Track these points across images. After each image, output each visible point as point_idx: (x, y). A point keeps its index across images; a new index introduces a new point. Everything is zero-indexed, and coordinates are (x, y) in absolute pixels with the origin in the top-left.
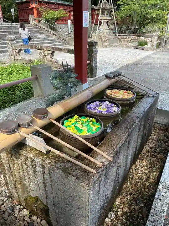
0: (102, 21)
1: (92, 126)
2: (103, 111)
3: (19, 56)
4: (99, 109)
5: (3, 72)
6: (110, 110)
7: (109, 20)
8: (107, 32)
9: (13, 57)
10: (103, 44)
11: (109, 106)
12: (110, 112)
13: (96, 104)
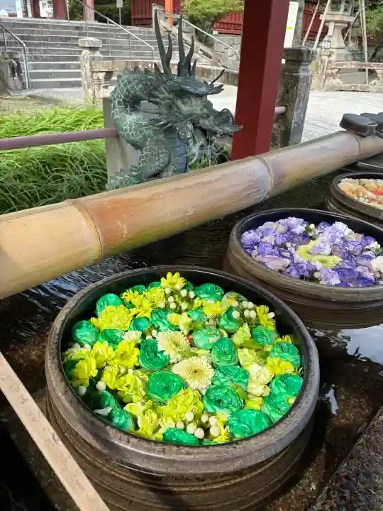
0: (331, 26)
1: (246, 356)
2: (319, 266)
3: (105, 90)
4: (301, 254)
5: (54, 123)
6: (359, 269)
7: (349, 23)
8: (339, 55)
9: (90, 91)
10: (327, 82)
11: (351, 248)
12: (361, 278)
13: (289, 229)
